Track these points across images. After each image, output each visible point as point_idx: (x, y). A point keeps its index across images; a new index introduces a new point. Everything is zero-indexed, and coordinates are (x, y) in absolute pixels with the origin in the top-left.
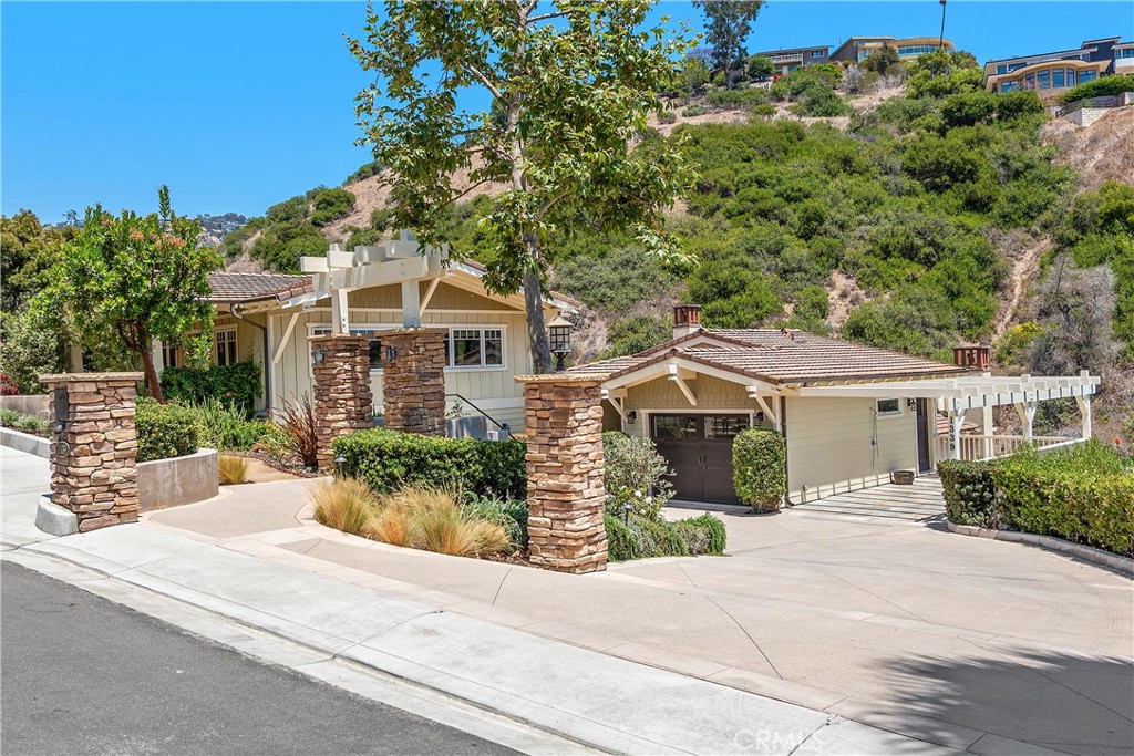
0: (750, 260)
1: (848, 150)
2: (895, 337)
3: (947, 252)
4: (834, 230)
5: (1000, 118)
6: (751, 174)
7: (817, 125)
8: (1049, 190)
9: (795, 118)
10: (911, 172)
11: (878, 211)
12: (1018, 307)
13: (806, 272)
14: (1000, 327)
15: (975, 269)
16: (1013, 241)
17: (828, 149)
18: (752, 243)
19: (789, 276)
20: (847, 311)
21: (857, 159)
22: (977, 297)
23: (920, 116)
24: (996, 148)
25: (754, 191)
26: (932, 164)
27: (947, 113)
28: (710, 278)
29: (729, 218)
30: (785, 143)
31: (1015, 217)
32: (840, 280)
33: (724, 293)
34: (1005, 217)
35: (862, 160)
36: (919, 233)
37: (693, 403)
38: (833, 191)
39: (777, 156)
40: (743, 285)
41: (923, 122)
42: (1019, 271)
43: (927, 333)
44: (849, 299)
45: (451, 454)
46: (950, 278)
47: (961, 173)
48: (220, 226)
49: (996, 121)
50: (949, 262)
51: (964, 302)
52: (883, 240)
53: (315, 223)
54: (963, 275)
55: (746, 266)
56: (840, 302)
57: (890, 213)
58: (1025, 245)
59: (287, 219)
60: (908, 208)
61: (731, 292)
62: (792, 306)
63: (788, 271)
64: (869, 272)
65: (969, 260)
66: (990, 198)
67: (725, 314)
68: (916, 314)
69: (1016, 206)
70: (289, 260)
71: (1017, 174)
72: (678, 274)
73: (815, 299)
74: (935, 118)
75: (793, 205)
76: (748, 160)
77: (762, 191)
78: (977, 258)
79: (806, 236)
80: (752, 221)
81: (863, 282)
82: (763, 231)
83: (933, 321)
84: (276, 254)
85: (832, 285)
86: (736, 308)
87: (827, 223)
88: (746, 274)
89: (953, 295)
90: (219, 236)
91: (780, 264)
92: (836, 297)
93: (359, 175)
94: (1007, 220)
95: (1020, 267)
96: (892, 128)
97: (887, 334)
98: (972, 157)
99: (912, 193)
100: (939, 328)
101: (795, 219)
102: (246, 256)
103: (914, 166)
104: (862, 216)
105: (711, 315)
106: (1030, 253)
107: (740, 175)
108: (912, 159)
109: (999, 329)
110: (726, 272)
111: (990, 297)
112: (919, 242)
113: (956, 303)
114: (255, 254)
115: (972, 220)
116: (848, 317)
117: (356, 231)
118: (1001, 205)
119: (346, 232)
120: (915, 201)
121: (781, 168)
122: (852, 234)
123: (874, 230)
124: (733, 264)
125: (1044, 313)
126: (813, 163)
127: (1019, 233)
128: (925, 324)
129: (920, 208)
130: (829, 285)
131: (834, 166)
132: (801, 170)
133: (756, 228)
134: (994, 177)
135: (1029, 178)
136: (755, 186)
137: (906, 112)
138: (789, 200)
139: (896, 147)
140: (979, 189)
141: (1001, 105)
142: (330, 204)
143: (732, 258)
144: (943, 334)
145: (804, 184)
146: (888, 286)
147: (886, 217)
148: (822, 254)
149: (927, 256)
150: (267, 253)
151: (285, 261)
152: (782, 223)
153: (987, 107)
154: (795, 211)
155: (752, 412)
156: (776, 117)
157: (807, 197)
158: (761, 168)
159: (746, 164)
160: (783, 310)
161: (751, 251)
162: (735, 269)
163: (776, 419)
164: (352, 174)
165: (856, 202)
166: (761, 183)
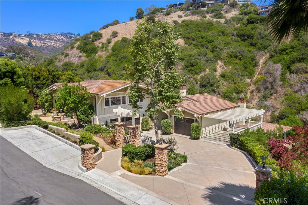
0: (199, 57)
1: (223, 29)
2: (231, 78)
3: (245, 57)
4: (219, 50)
5: (260, 22)
6: (200, 35)
7: (217, 21)
8: (270, 42)
9: (212, 19)
10: (238, 36)
11: (230, 46)
12: (260, 71)
13: (212, 61)
14: (256, 76)
15: (251, 62)
16: (261, 54)
17: (219, 29)
18: (200, 53)
19: (208, 62)
20: (221, 71)
21: (225, 32)
22: (251, 68)
23: (241, 20)
24: (259, 30)
25: (200, 40)
26: (243, 34)
27: (248, 20)
28: (189, 62)
29: (194, 46)
30: (209, 27)
31: (261, 48)
32: (220, 63)
33: (192, 66)
34: (259, 48)
35: (227, 32)
36: (239, 52)
37: (183, 115)
38: (219, 40)
39: (207, 30)
40: (197, 64)
41: (242, 22)
42: (261, 62)
43: (239, 77)
44: (222, 68)
45: (142, 152)
46: (245, 64)
47: (250, 37)
48: (66, 36)
49: (259, 23)
50: (245, 60)
51: (248, 70)
52: (230, 53)
53: (93, 41)
54: (248, 63)
55: (198, 59)
56: (219, 69)
57: (232, 46)
58: (263, 55)
59: (85, 39)
60: (237, 45)
61: (194, 66)
62: (208, 69)
63: (208, 60)
64: (227, 61)
65: (250, 59)
66: (256, 43)
67: (192, 71)
68: (237, 72)
69: (262, 46)
70: (86, 50)
71: (263, 38)
72: (182, 60)
73: (214, 68)
74: (245, 21)
75: (210, 44)
76: (200, 31)
77: (203, 40)
78: (252, 59)
79: (212, 52)
80: (200, 47)
81: (225, 63)
82: (202, 50)
83: (241, 74)
84: (83, 49)
85: (218, 64)
86: (195, 69)
87: (217, 48)
88: (198, 61)
89: (245, 68)
90: (66, 38)
91: (206, 59)
92: (219, 67)
93: (103, 28)
94: (259, 49)
95: (261, 61)
96: (235, 23)
97: (230, 77)
98: (252, 33)
99: (238, 41)
100: (242, 76)
101: (210, 47)
102: (75, 49)
103: (239, 34)
104: (226, 47)
105: (189, 71)
106: (264, 58)
107: (197, 35)
108: (239, 33)
109: (255, 76)
110: (193, 60)
111: (254, 68)
112: (239, 54)
113: (246, 70)
114: (78, 48)
115: (252, 49)
116: (221, 72)
117: (103, 44)
118: (258, 45)
119: (100, 43)
120: (239, 43)
121: (207, 34)
122: (223, 51)
123: (228, 50)
124: (195, 58)
125: (266, 73)
126: (215, 32)
127: (262, 52)
128: (239, 75)
129: (239, 46)
130: (217, 64)
131: (220, 33)
132: (212, 34)
133: (201, 49)
134: (258, 38)
135: (266, 38)
136: (201, 39)
137: (238, 19)
138: (209, 42)
139: (235, 29)
140: (254, 41)
141: (261, 19)
142: (96, 36)
143: (195, 57)
144: (243, 77)
145: (212, 38)
146: (231, 65)
147: (231, 48)
148: (216, 57)
149: (240, 58)
150: (81, 48)
151: (85, 51)
152: (207, 48)
153: (257, 19)
154: (210, 45)
155: (195, 119)
156: (207, 19)
157: (213, 42)
158: (203, 34)
159: (199, 32)
160: (206, 70)
161: (199, 55)
162: (195, 60)
163: (199, 121)
164: (101, 27)
165: (225, 43)
166: (202, 38)
